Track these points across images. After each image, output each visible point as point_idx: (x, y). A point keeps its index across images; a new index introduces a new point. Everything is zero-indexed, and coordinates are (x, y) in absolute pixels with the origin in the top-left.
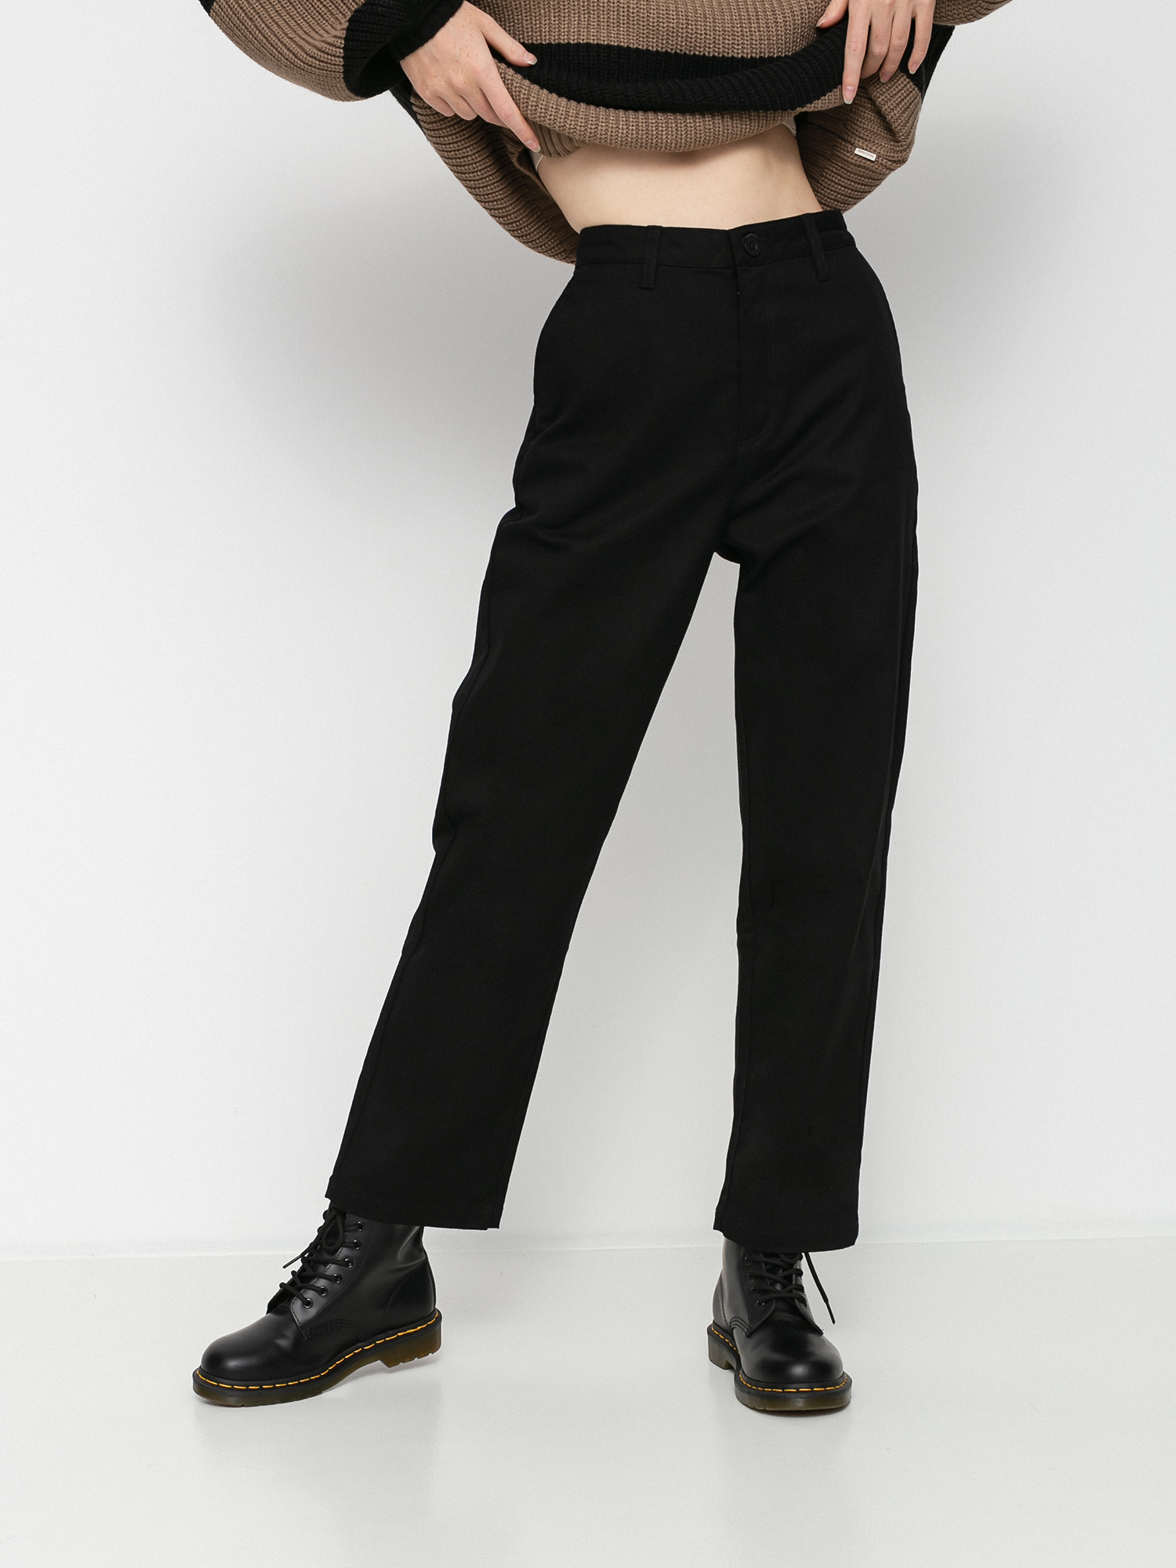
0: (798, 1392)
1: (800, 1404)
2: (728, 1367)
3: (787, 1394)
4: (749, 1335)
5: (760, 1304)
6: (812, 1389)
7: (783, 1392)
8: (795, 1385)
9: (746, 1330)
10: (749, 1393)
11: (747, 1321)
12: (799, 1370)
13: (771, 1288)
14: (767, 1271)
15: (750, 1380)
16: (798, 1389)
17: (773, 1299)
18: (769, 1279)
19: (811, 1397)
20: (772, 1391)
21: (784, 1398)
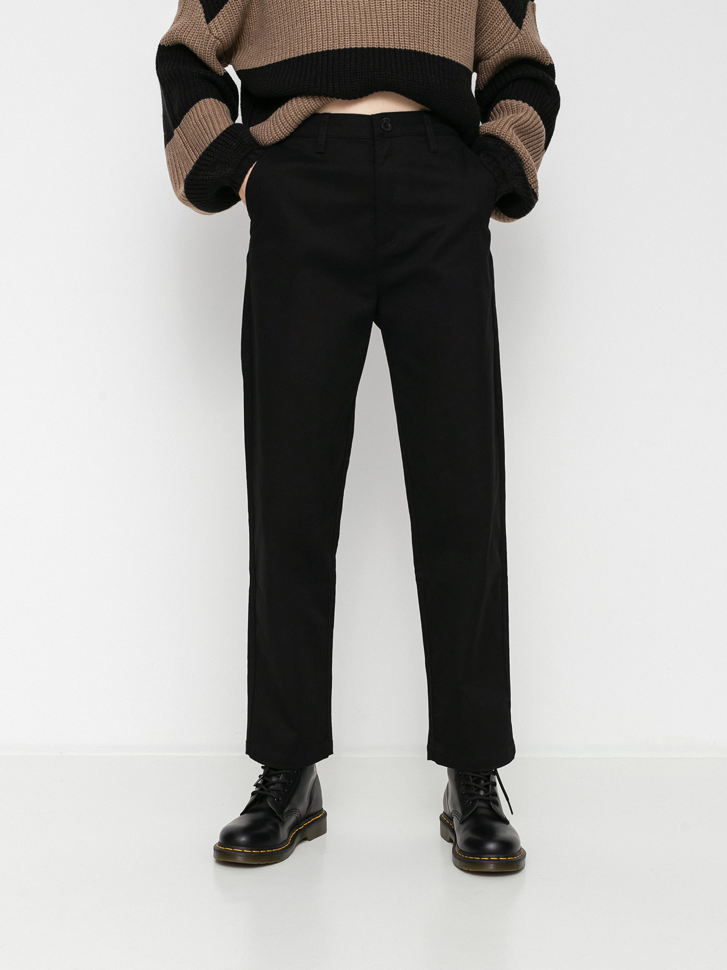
0: (490, 860)
1: (491, 867)
2: (450, 841)
3: (483, 861)
4: (462, 823)
5: (469, 802)
6: (499, 858)
7: (480, 859)
8: (488, 856)
9: (460, 819)
10: (459, 859)
11: (460, 813)
12: (491, 846)
13: (476, 793)
14: (474, 782)
15: (461, 851)
16: (489, 858)
17: (477, 799)
18: (475, 787)
19: (498, 863)
20: (474, 859)
21: (481, 863)
